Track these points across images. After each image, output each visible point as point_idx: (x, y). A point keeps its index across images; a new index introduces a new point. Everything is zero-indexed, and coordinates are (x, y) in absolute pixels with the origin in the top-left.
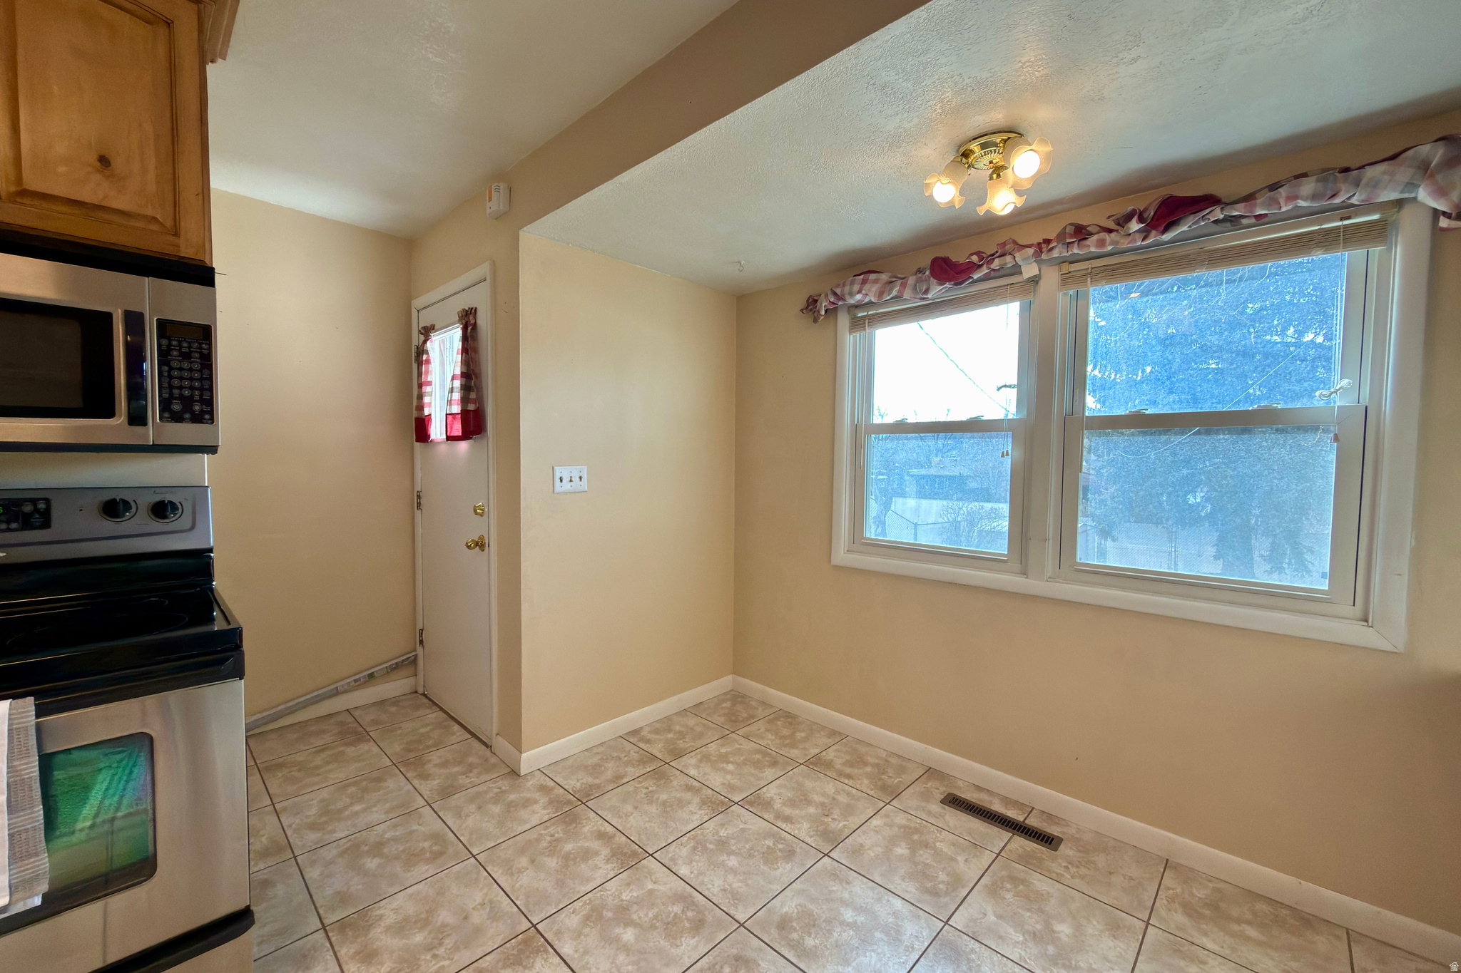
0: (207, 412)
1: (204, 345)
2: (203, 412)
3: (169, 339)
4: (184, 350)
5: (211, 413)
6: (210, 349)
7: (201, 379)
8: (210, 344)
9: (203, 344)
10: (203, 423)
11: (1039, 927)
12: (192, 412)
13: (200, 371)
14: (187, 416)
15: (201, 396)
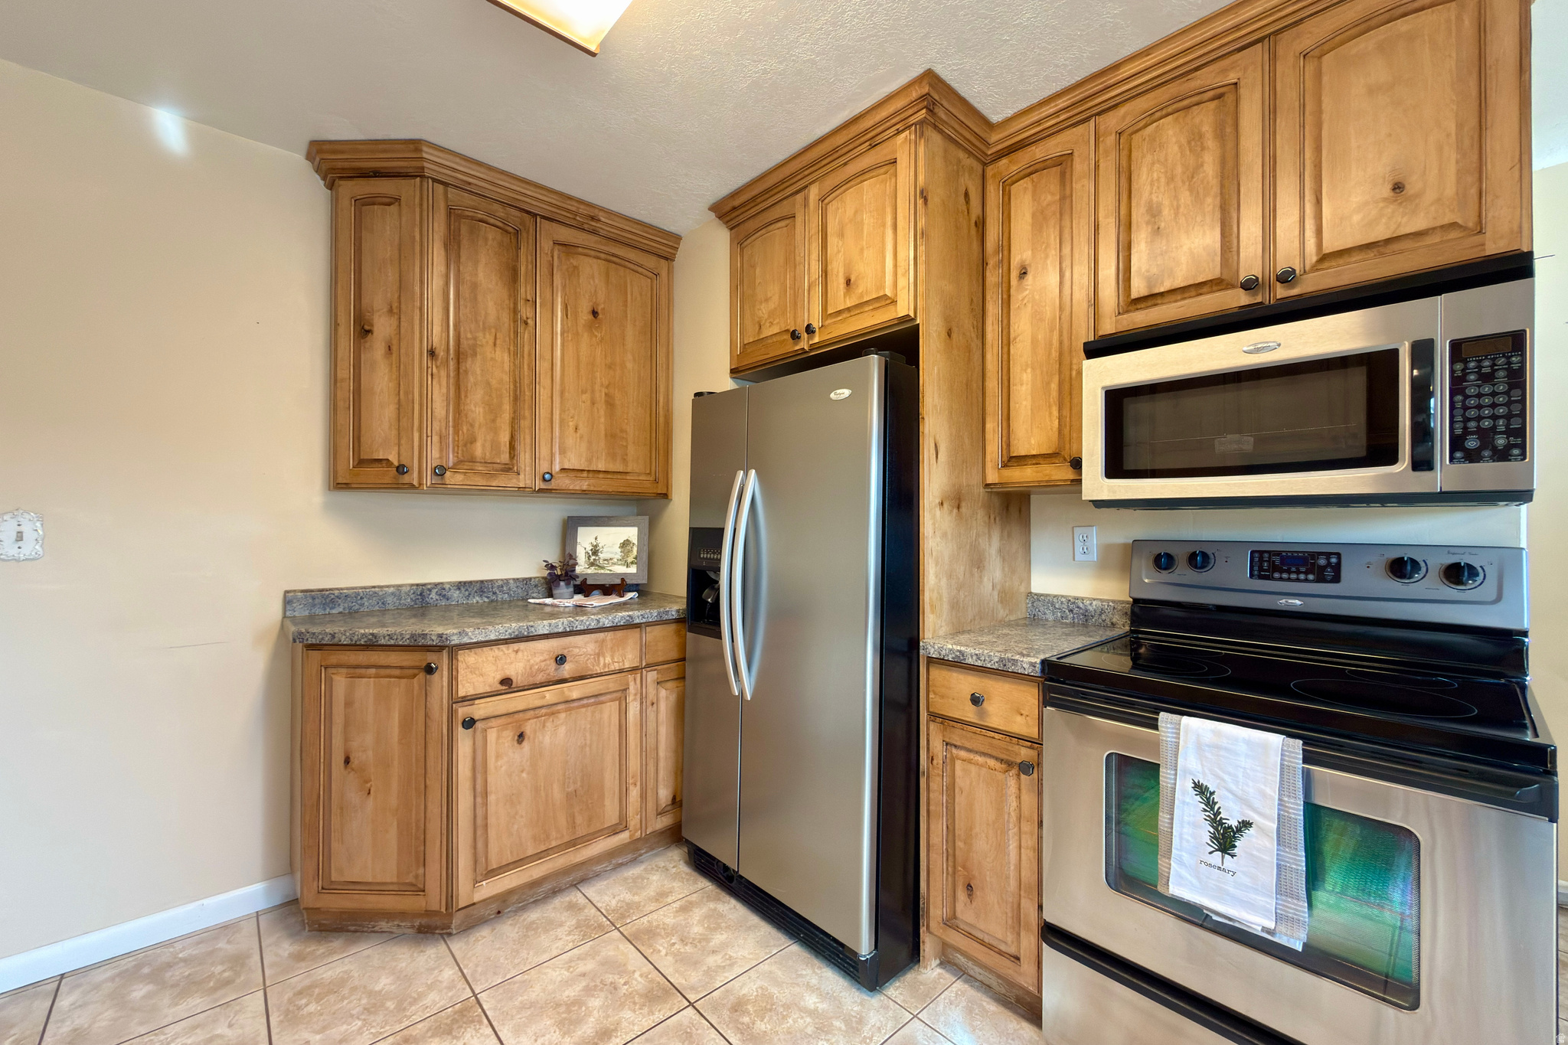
0: (1515, 446)
1: (1514, 359)
2: (1509, 447)
3: (1465, 362)
4: (1484, 370)
5: (1523, 447)
6: (1523, 362)
7: (1508, 404)
8: (1523, 355)
9: (1512, 356)
10: (1510, 460)
12: (1495, 449)
13: (1507, 393)
14: (1486, 453)
15: (1507, 426)
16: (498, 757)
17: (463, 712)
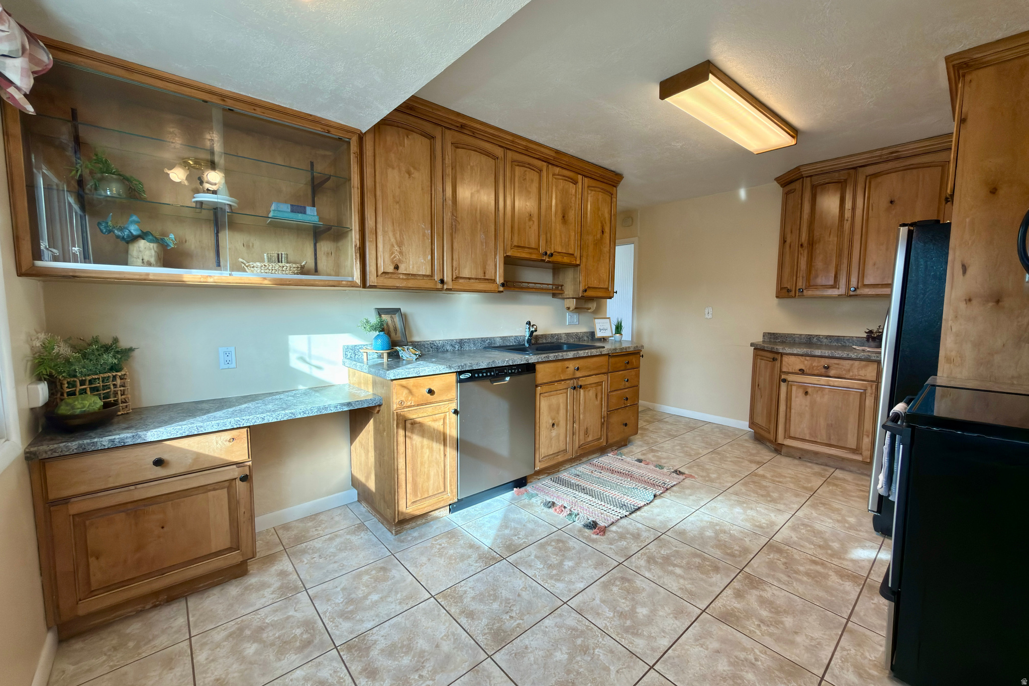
11: (265, 635)
16: (796, 397)
17: (783, 377)
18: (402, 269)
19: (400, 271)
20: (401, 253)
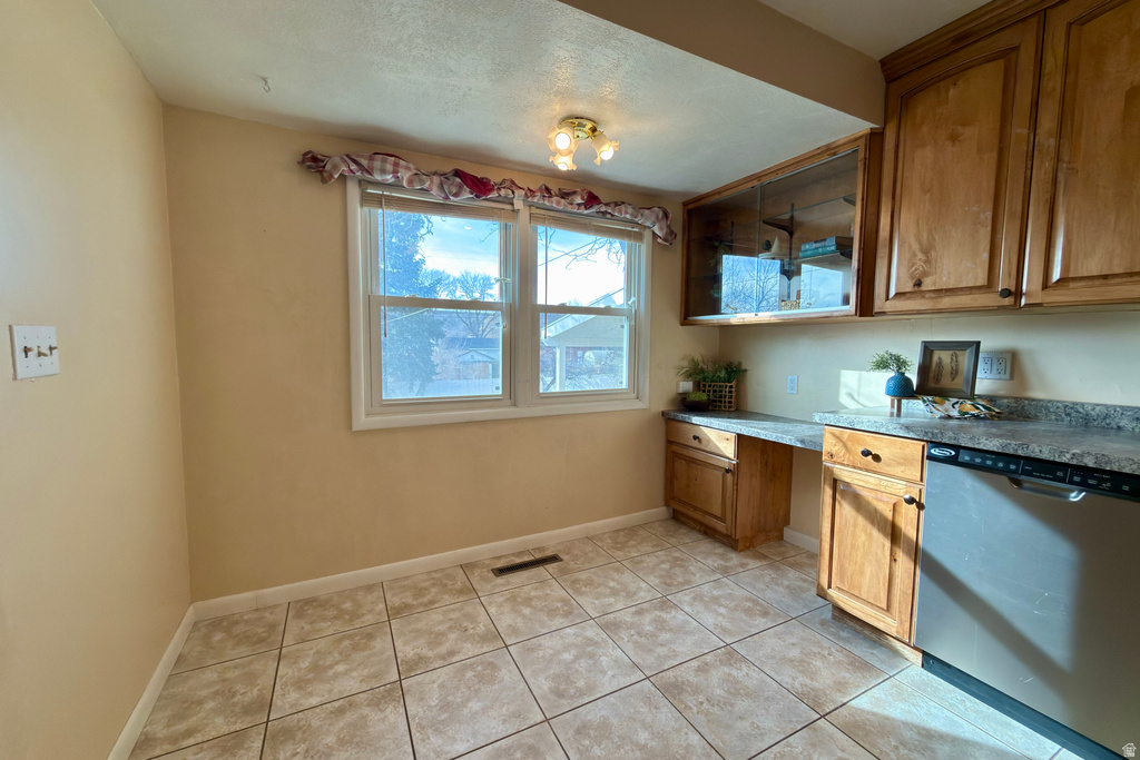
18: (928, 284)
19: (923, 288)
20: (928, 261)
